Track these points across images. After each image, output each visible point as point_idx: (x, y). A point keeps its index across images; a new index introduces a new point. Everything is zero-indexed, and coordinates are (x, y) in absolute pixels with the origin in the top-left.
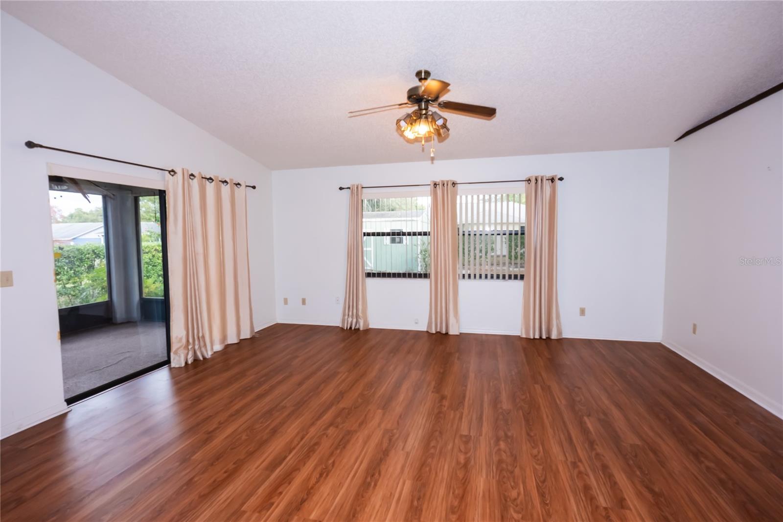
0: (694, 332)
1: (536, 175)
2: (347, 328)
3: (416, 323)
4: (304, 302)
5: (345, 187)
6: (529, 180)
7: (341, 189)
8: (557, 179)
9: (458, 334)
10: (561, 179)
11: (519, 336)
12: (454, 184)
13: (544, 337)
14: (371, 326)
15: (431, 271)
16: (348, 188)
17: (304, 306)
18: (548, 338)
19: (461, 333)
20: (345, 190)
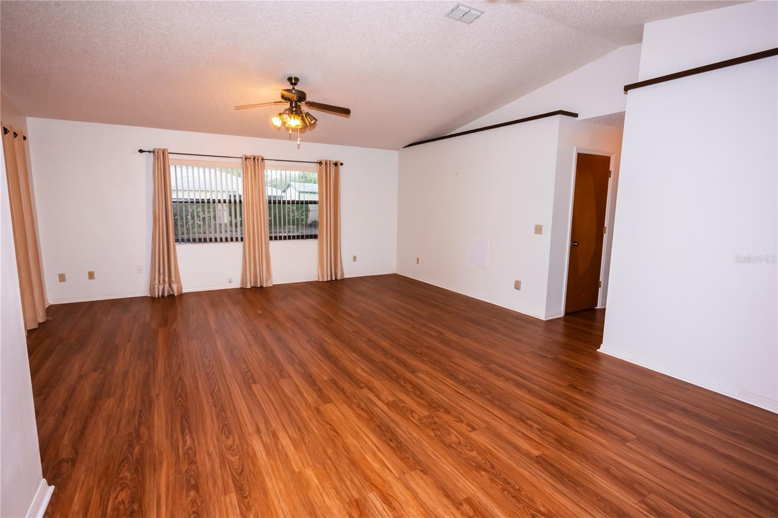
0: (418, 263)
1: (327, 159)
2: (159, 296)
3: (230, 282)
4: (91, 275)
5: (145, 150)
6: (320, 163)
7: (141, 151)
8: (339, 164)
9: (272, 285)
10: (342, 164)
11: (317, 281)
12: (263, 159)
13: (334, 279)
14: (184, 291)
15: (245, 235)
16: (150, 152)
17: (92, 281)
18: (336, 280)
19: (273, 285)
20: (146, 152)
